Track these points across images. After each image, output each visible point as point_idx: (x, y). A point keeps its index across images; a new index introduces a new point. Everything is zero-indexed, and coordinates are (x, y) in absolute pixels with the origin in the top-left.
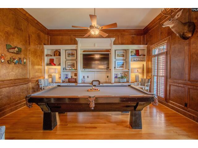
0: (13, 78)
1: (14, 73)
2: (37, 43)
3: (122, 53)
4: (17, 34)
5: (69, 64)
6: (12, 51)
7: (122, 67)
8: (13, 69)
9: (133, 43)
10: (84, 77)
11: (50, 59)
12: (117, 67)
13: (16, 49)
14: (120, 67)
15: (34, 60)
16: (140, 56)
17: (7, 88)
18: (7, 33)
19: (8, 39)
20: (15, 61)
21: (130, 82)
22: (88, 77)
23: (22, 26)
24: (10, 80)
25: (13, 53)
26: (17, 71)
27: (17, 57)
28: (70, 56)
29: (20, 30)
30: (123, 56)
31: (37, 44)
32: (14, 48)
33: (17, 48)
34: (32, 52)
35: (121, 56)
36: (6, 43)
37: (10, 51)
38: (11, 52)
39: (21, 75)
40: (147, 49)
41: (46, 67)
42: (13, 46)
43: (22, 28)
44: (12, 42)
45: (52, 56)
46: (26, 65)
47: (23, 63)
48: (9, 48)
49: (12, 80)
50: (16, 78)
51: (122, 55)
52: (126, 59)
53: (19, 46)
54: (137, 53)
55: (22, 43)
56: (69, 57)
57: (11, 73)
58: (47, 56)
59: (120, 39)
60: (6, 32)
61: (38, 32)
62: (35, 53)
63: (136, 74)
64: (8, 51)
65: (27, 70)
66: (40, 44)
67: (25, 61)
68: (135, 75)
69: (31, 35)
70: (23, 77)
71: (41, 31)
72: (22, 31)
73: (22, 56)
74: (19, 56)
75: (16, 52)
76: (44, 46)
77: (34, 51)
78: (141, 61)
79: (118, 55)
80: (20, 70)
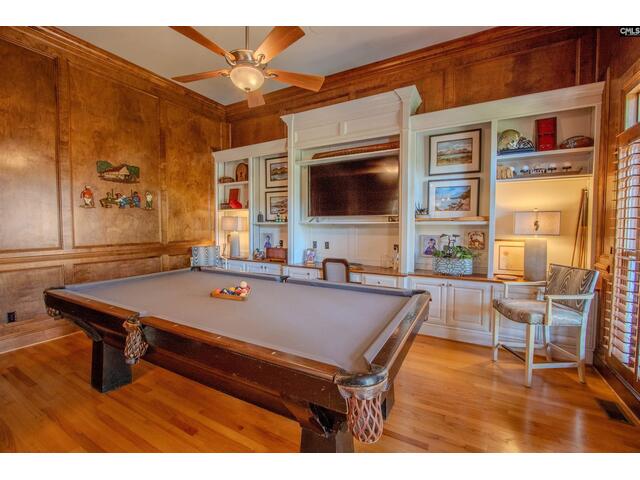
0: (115, 242)
1: (119, 230)
2: (190, 150)
3: (461, 146)
4: (127, 132)
5: (274, 202)
6: (112, 175)
7: (460, 207)
8: (115, 219)
9: (519, 89)
10: (315, 244)
11: (231, 190)
12: (437, 209)
13: (124, 171)
14: (452, 208)
15: (177, 195)
16: (562, 147)
17: (100, 265)
18: (99, 133)
19: (101, 148)
20: (120, 200)
21: (490, 276)
22: (327, 246)
23: (139, 111)
24: (108, 246)
25: (114, 180)
26: (126, 225)
27: (127, 191)
28: (276, 177)
29: (136, 120)
30: (467, 157)
31: (189, 153)
32: (117, 169)
33: (125, 168)
34: (172, 173)
35: (456, 159)
36: (97, 160)
37: (107, 175)
38: (108, 180)
39: (139, 235)
40: (603, 106)
41: (220, 214)
42: (114, 165)
43: (140, 117)
44: (112, 155)
45: (233, 181)
46: (153, 209)
47: (143, 204)
48: (104, 169)
49: (111, 246)
50: (124, 243)
51: (460, 152)
52: (479, 171)
53: (132, 164)
54: (546, 132)
55: (140, 154)
56: (275, 180)
57: (109, 230)
58: (220, 181)
59: (450, 84)
60: (96, 132)
61: (189, 120)
62: (183, 177)
63: (528, 238)
64: (103, 178)
65: (157, 222)
66: (199, 150)
67: (149, 198)
68: (522, 244)
69: (170, 131)
70: (145, 240)
71: (203, 115)
72: (142, 122)
73: (142, 187)
74: (132, 187)
75: (123, 178)
76: (214, 154)
77: (178, 172)
78: (567, 171)
79: (439, 155)
80: (136, 223)
